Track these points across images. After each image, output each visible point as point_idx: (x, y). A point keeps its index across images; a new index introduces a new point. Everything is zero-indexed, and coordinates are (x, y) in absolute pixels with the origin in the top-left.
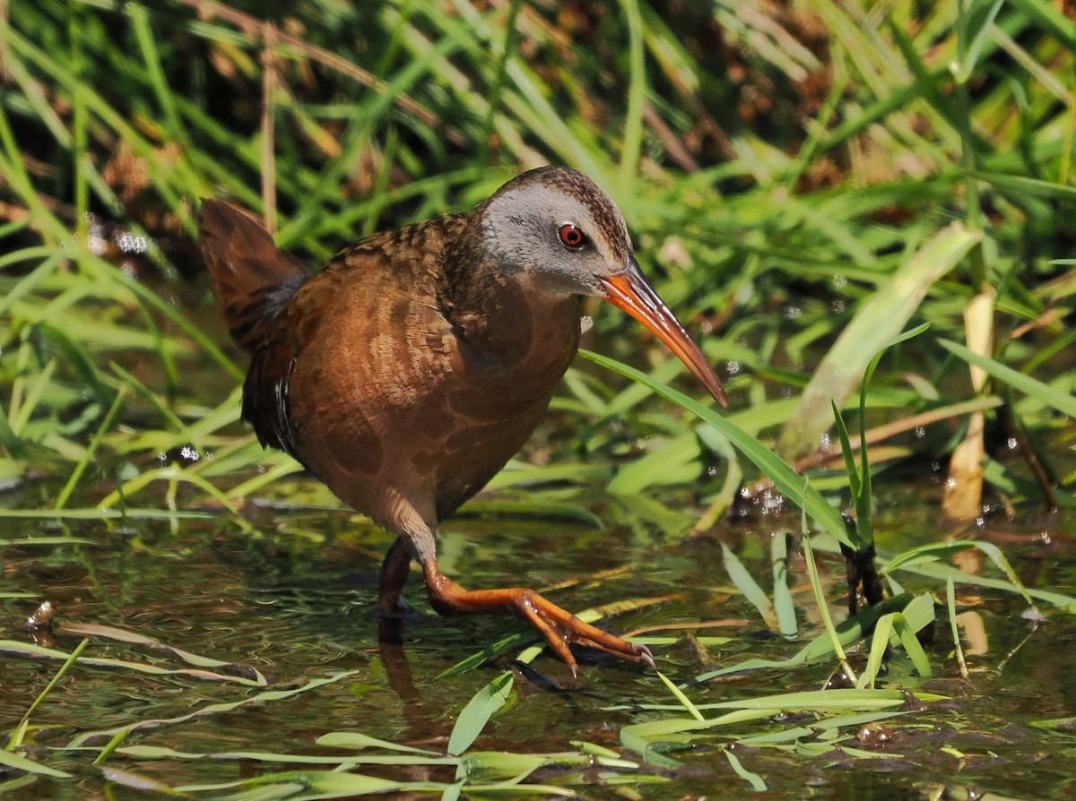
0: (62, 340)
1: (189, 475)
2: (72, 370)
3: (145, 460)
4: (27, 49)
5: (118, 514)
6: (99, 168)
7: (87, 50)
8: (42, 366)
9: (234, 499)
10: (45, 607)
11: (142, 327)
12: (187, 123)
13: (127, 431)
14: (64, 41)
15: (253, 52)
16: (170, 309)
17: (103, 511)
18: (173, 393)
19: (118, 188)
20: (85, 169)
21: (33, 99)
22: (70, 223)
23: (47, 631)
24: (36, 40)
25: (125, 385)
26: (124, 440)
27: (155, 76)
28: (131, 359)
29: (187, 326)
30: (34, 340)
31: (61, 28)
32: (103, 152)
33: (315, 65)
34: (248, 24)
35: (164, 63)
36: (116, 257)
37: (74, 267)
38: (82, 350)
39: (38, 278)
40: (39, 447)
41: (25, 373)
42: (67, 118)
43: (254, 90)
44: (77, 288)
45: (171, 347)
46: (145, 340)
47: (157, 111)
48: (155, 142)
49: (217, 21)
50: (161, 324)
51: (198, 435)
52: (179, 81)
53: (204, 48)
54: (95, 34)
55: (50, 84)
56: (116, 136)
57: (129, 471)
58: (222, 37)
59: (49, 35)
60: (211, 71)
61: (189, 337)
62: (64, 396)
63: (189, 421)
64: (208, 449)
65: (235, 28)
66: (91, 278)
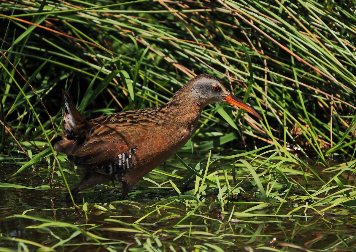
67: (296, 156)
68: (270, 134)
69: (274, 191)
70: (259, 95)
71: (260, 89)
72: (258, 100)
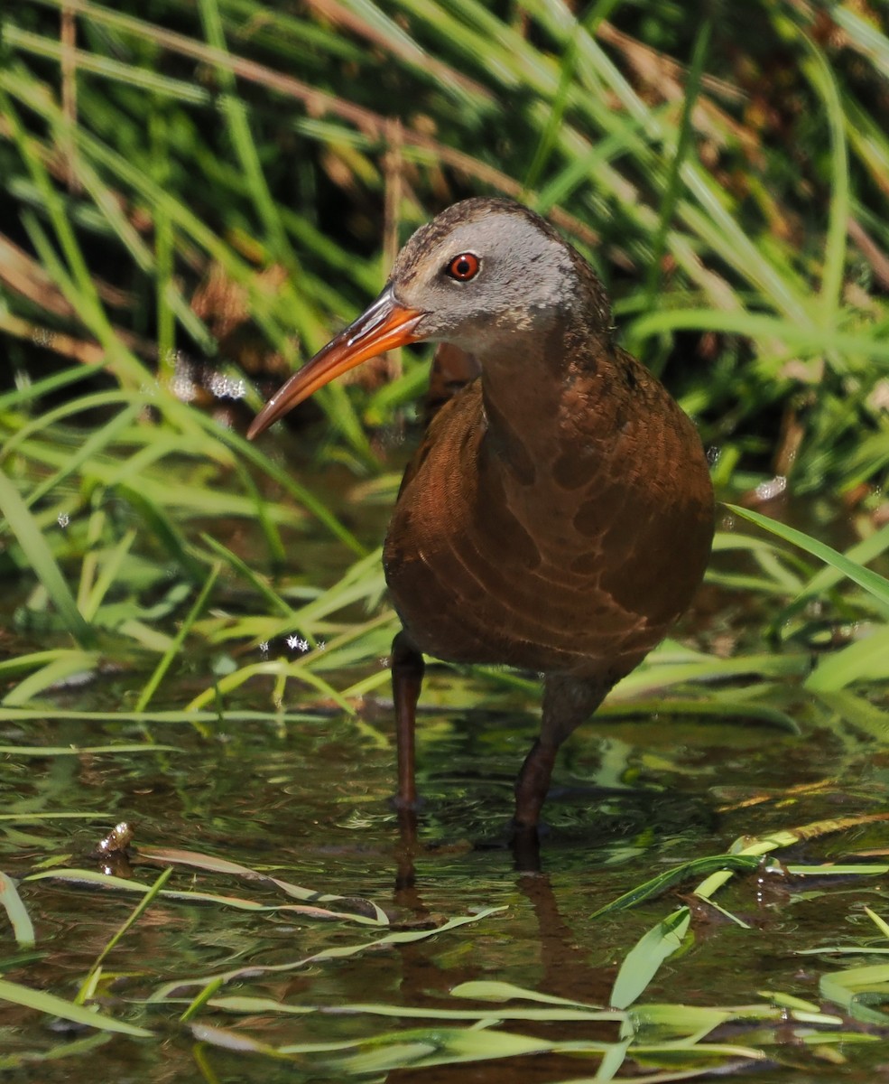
0: (141, 505)
1: (296, 670)
2: (155, 542)
3: (243, 650)
4: (99, 151)
5: (213, 717)
6: (188, 296)
7: (174, 154)
8: (119, 537)
9: (353, 698)
10: (121, 829)
11: (241, 491)
12: (294, 242)
13: (222, 616)
14: (145, 142)
15: (374, 156)
16: (274, 467)
17: (193, 713)
18: (279, 570)
19: (210, 321)
20: (171, 298)
21: (107, 212)
22: (152, 364)
23: (122, 859)
24: (110, 141)
25: (219, 560)
26: (216, 627)
27: (256, 185)
28: (225, 528)
29: (296, 489)
30: (109, 507)
31: (141, 126)
32: (192, 277)
33: (449, 172)
34: (369, 121)
35: (267, 170)
36: (209, 404)
37: (156, 415)
38: (166, 517)
39: (115, 429)
40: (115, 635)
41: (98, 546)
42: (148, 236)
43: (375, 201)
44: (161, 442)
45: (276, 514)
46: (244, 506)
47: (257, 227)
48: (255, 265)
49: (332, 118)
50: (264, 486)
51: (307, 620)
52: (284, 192)
53: (314, 150)
54: (181, 134)
55: (127, 193)
56: (207, 256)
57: (224, 665)
58: (337, 138)
59: (126, 134)
60: (324, 179)
61: (299, 503)
62: (146, 573)
63: (297, 604)
64: (320, 638)
65: (352, 126)
66: (179, 431)
67: (221, 423)
68: (93, 317)
69: (116, 594)
70: (35, 125)
71: (36, 96)
72: (31, 149)
